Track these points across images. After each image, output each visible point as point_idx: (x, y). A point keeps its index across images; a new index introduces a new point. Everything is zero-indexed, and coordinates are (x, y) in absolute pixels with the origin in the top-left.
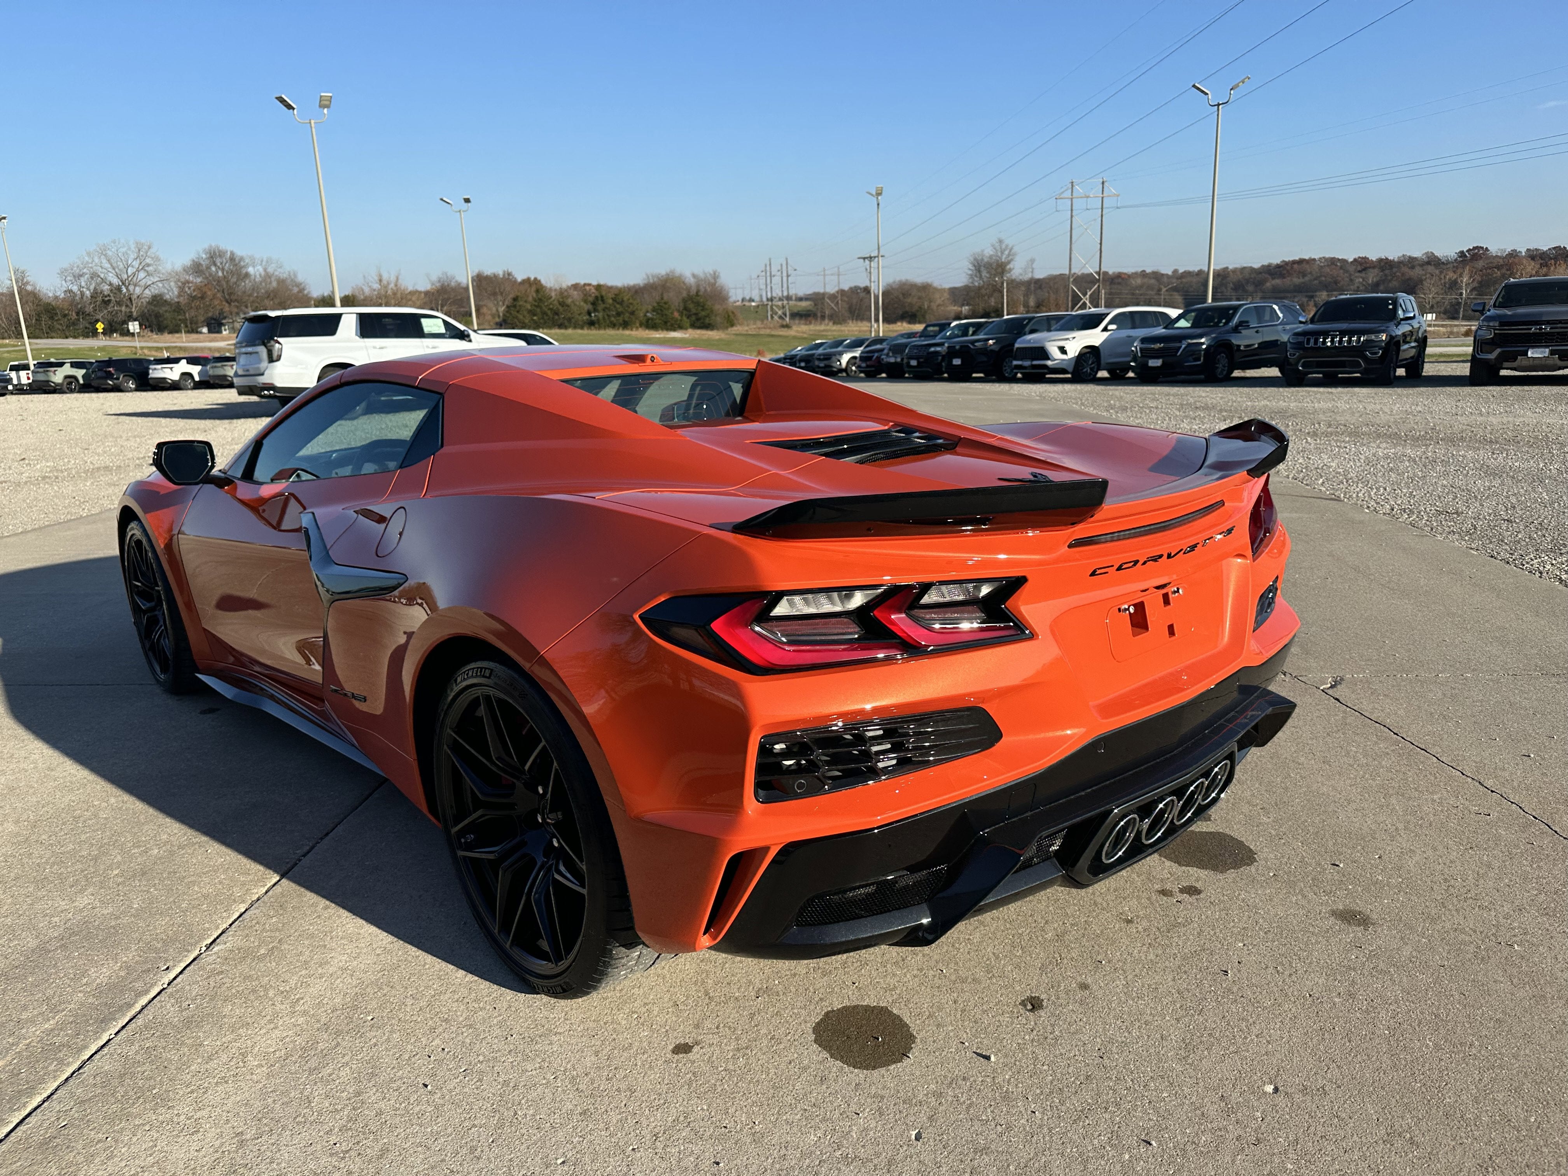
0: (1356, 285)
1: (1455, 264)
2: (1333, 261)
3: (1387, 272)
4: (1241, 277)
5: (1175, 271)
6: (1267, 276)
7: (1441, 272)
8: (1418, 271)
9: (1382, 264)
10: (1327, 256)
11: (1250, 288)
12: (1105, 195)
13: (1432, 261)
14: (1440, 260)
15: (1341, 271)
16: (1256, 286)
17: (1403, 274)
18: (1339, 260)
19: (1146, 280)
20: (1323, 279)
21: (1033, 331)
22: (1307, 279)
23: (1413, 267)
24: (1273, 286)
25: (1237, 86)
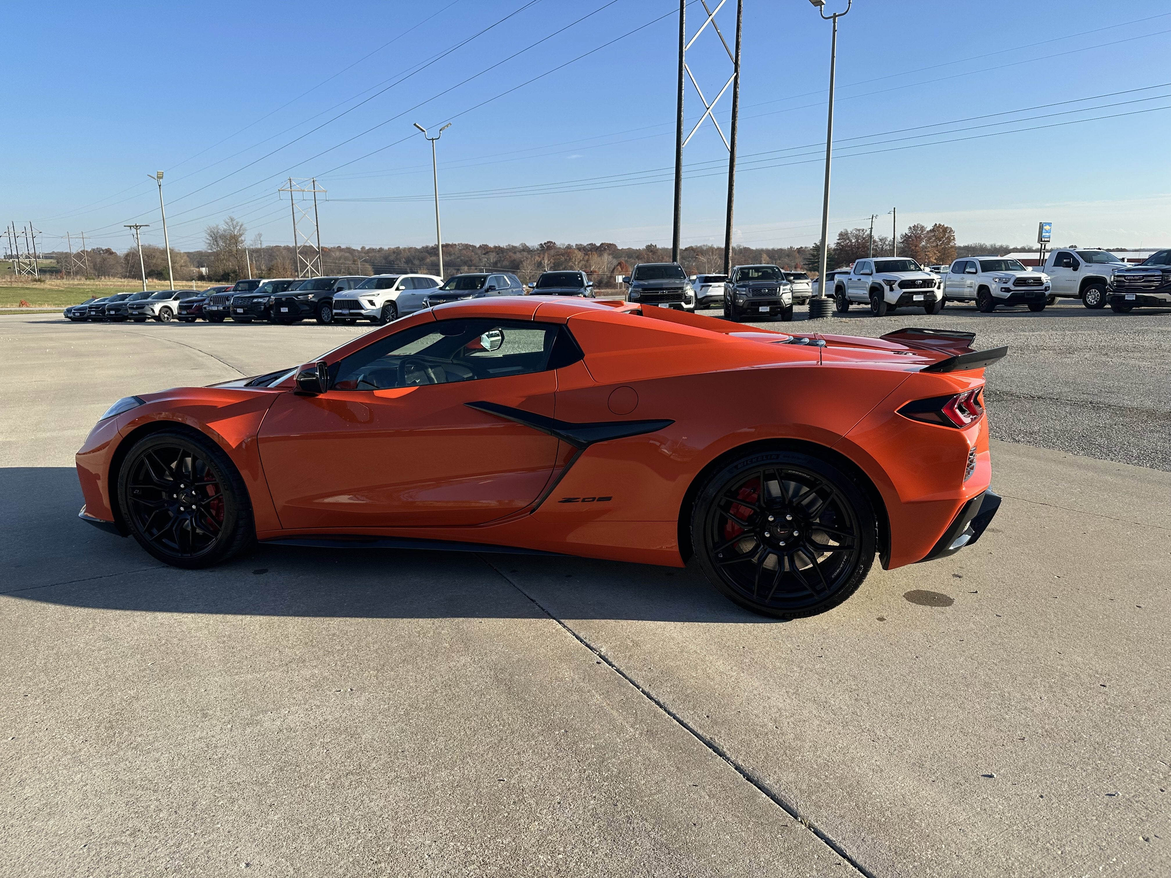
0: (484, 263)
1: (539, 252)
2: (467, 247)
3: (501, 255)
4: (409, 254)
5: (363, 248)
6: (427, 254)
7: (532, 257)
8: (518, 255)
9: (497, 250)
10: (463, 243)
11: (417, 262)
12: (316, 190)
13: (525, 249)
14: (529, 249)
15: (473, 253)
16: (420, 261)
17: (510, 257)
18: (470, 245)
19: (343, 253)
20: (463, 258)
21: (340, 289)
22: (452, 257)
23: (515, 253)
24: (431, 261)
25: (444, 128)
